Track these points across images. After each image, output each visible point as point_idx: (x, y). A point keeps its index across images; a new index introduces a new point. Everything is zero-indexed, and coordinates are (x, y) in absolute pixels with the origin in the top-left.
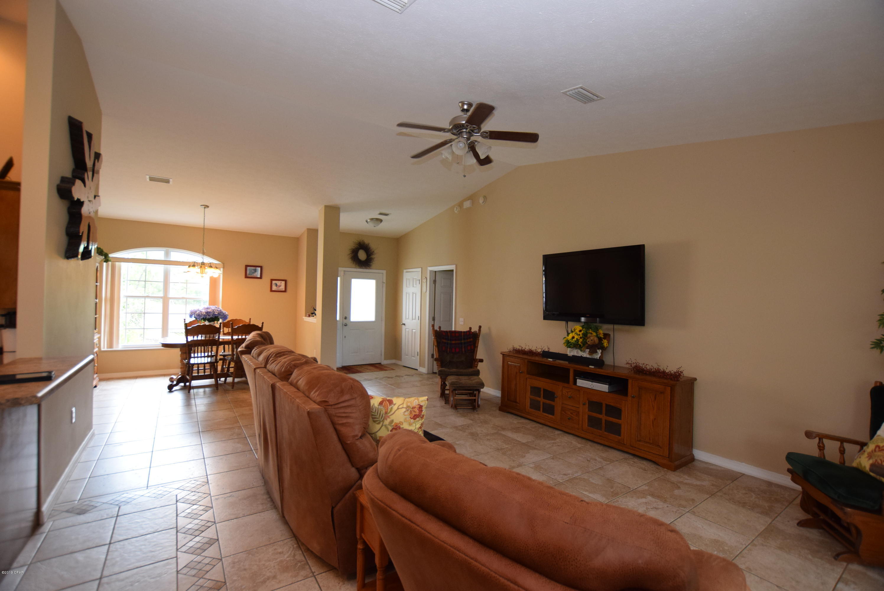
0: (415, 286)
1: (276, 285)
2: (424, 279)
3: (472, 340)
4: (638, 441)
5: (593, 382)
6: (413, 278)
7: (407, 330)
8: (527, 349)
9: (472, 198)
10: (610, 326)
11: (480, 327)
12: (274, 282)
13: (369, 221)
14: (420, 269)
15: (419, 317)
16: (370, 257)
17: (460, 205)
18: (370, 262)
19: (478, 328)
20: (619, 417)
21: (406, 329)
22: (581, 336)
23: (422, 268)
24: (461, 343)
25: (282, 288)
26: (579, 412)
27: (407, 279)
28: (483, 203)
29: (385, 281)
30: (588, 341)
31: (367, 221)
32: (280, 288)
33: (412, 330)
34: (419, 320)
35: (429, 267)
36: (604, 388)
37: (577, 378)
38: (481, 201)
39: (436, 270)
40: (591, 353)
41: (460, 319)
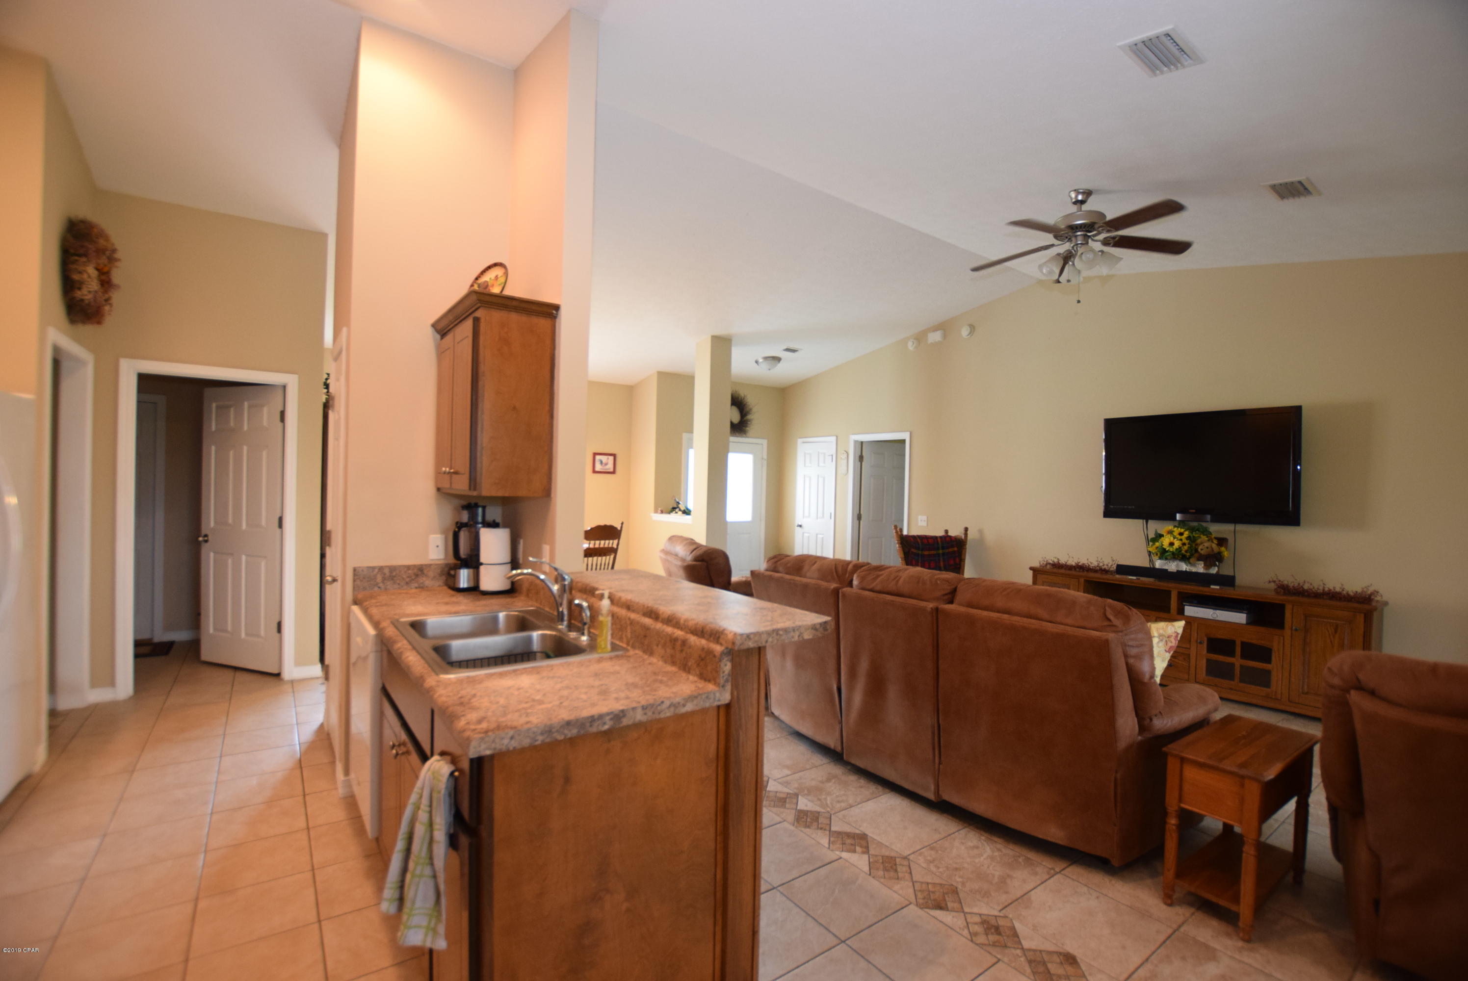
0: (821, 464)
1: (601, 462)
2: (844, 453)
3: (956, 549)
4: (1303, 693)
5: (1216, 609)
6: (819, 453)
7: (806, 535)
8: (1072, 562)
9: (944, 327)
10: (1230, 527)
11: (966, 529)
12: (598, 457)
13: (761, 360)
14: (833, 439)
15: (831, 514)
16: (745, 419)
17: (920, 338)
18: (746, 427)
19: (963, 531)
20: (1268, 660)
21: (803, 533)
22: (1184, 541)
23: (837, 437)
24: (938, 555)
25: (610, 467)
26: (1189, 655)
27: (805, 454)
28: (968, 335)
29: (765, 457)
30: (1202, 550)
31: (757, 362)
32: (607, 467)
33: (817, 534)
34: (831, 518)
35: (853, 434)
36: (1240, 618)
37: (1184, 604)
38: (965, 332)
39: (862, 440)
40: (1207, 566)
41: (920, 517)
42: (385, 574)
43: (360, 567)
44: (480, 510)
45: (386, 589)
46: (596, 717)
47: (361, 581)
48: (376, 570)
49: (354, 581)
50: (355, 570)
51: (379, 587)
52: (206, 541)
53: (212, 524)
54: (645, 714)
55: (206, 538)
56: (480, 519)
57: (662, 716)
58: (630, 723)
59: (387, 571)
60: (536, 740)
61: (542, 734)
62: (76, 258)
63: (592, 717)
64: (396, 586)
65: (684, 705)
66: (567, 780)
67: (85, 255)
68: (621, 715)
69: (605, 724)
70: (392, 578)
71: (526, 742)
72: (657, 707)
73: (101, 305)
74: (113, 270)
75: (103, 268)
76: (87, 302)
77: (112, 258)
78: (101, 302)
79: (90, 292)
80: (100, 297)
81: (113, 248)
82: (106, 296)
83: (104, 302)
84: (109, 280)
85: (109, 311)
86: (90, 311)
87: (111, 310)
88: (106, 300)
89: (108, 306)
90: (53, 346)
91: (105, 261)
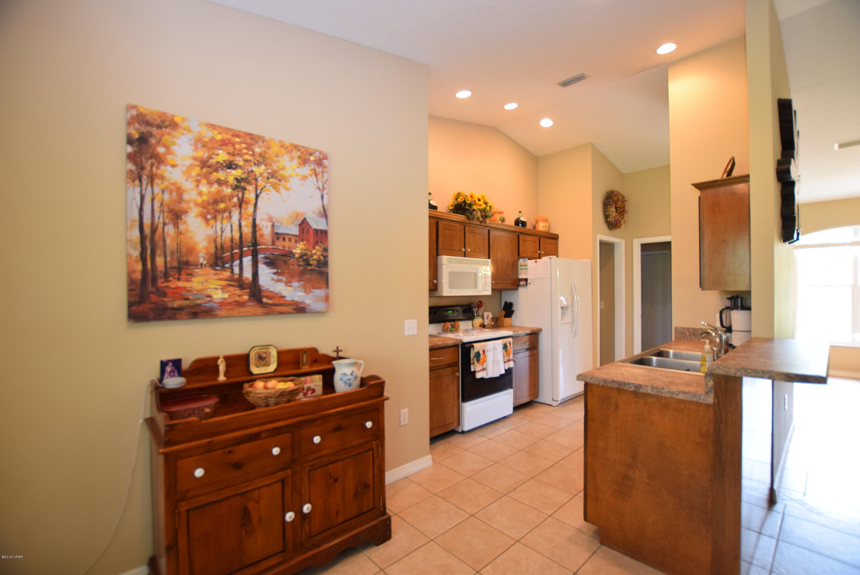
42: (690, 332)
43: (677, 327)
44: (740, 299)
45: (691, 339)
46: (627, 383)
48: (686, 329)
50: (675, 328)
51: (688, 338)
54: (653, 391)
56: (739, 305)
57: (663, 395)
58: (645, 392)
59: (691, 330)
60: (600, 383)
61: (602, 381)
62: (607, 206)
63: (625, 382)
64: (697, 339)
65: (678, 395)
66: (617, 406)
67: (610, 205)
68: (639, 386)
69: (631, 387)
70: (694, 334)
71: (596, 382)
72: (660, 389)
73: (619, 221)
74: (626, 205)
75: (621, 206)
76: (612, 221)
77: (624, 201)
78: (619, 220)
79: (612, 218)
80: (618, 218)
81: (623, 197)
82: (622, 217)
83: (621, 219)
84: (624, 210)
85: (624, 222)
86: (614, 224)
87: (625, 222)
88: (622, 218)
89: (623, 221)
90: (600, 240)
91: (621, 203)
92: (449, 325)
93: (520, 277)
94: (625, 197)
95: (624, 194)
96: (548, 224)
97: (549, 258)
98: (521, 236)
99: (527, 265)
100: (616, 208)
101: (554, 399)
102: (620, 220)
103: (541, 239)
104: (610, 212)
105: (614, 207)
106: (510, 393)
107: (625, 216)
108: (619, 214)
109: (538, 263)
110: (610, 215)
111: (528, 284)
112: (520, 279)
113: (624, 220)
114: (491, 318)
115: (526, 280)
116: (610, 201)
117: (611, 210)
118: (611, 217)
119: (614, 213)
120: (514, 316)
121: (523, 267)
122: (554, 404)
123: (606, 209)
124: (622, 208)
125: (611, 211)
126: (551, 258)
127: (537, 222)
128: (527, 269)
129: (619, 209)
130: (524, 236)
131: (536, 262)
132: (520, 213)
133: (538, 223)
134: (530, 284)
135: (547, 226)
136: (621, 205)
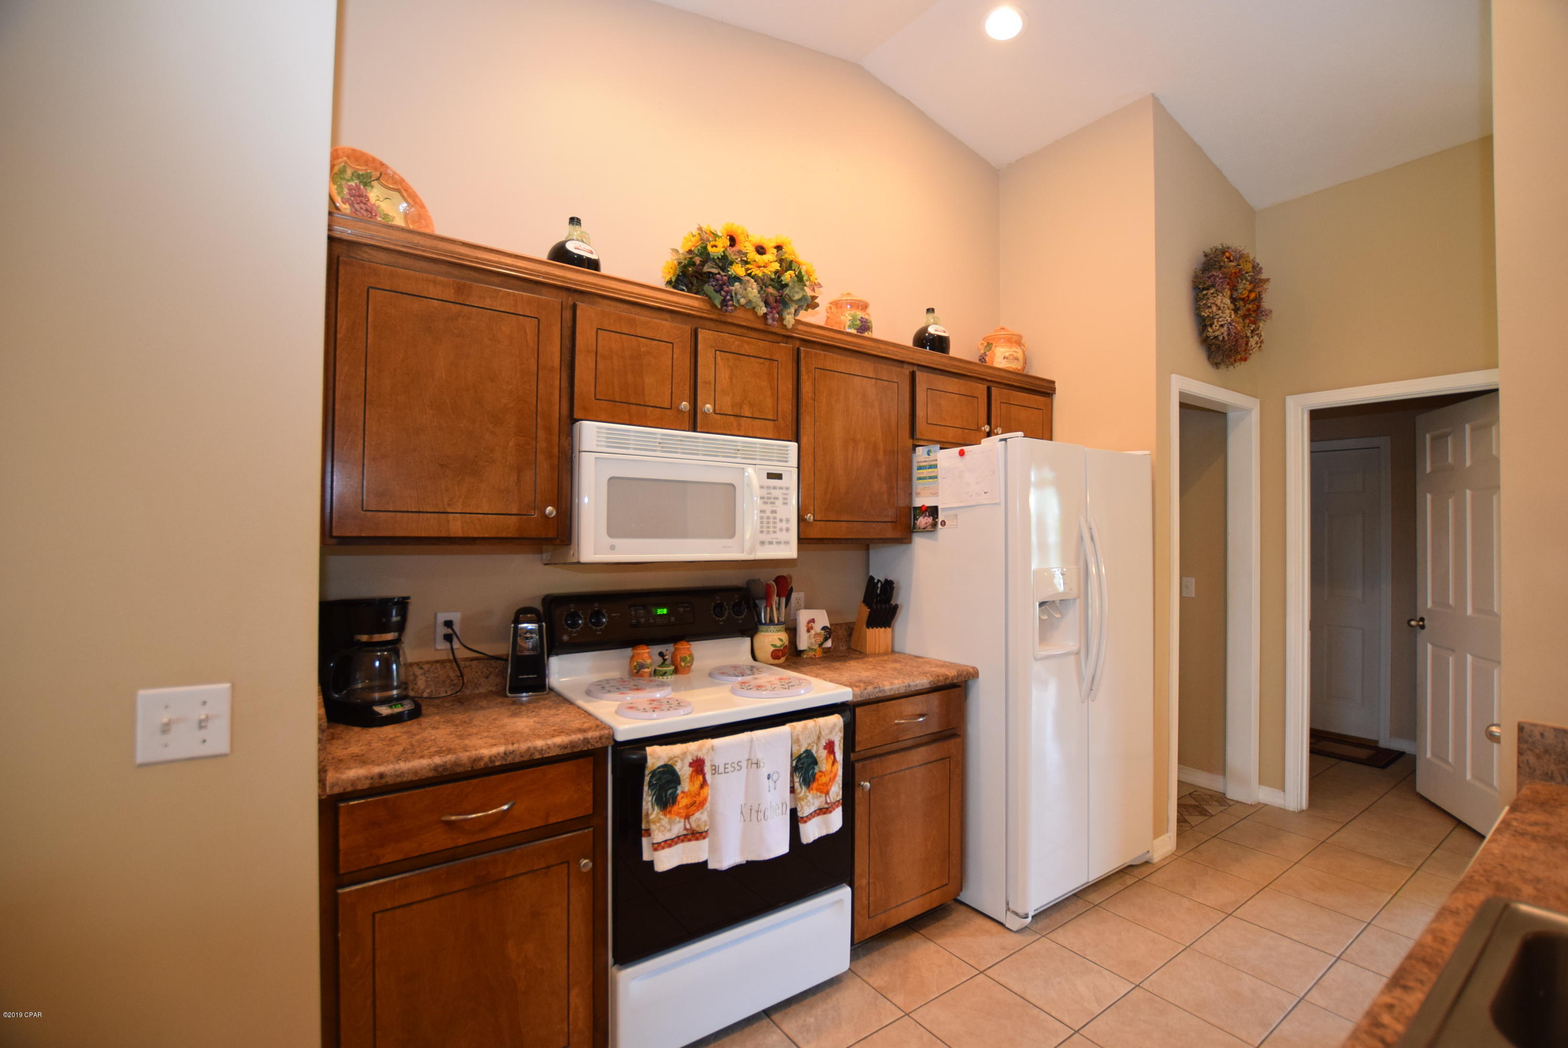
43: (1535, 725)
47: (1538, 757)
49: (1520, 753)
52: (1423, 627)
53: (1429, 605)
55: (1421, 623)
62: (1205, 292)
67: (1213, 288)
73: (1242, 337)
74: (1263, 296)
75: (1248, 296)
76: (1221, 338)
77: (1257, 283)
78: (1243, 334)
79: (1222, 326)
80: (1239, 328)
81: (1256, 269)
82: (1253, 327)
83: (1249, 334)
84: (1259, 307)
85: (1257, 343)
86: (1226, 347)
87: (1262, 342)
88: (1252, 331)
89: (1256, 338)
90: (1182, 394)
91: (1249, 287)
92: (649, 655)
93: (918, 502)
94: (1261, 269)
95: (1257, 261)
96: (1024, 352)
97: (1001, 440)
98: (921, 376)
99: (935, 466)
100: (1233, 300)
101: (1011, 906)
102: (1247, 337)
103: (994, 391)
104: (1214, 308)
105: (1227, 293)
106: (840, 901)
107: (1261, 325)
108: (1245, 317)
109: (967, 456)
110: (1213, 318)
111: (939, 526)
112: (915, 508)
113: (1259, 336)
114: (824, 628)
115: (933, 511)
116: (1213, 275)
117: (1218, 302)
118: (1216, 323)
119: (1228, 312)
120: (900, 621)
121: (925, 473)
122: (1014, 923)
123: (1201, 299)
124: (1252, 301)
125: (1217, 305)
126: (1005, 440)
127: (989, 346)
128: (936, 477)
129: (1242, 303)
130: (932, 376)
131: (962, 453)
132: (930, 315)
133: (993, 348)
134: (943, 523)
135: (1020, 356)
136: (1250, 291)
